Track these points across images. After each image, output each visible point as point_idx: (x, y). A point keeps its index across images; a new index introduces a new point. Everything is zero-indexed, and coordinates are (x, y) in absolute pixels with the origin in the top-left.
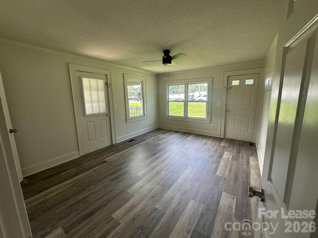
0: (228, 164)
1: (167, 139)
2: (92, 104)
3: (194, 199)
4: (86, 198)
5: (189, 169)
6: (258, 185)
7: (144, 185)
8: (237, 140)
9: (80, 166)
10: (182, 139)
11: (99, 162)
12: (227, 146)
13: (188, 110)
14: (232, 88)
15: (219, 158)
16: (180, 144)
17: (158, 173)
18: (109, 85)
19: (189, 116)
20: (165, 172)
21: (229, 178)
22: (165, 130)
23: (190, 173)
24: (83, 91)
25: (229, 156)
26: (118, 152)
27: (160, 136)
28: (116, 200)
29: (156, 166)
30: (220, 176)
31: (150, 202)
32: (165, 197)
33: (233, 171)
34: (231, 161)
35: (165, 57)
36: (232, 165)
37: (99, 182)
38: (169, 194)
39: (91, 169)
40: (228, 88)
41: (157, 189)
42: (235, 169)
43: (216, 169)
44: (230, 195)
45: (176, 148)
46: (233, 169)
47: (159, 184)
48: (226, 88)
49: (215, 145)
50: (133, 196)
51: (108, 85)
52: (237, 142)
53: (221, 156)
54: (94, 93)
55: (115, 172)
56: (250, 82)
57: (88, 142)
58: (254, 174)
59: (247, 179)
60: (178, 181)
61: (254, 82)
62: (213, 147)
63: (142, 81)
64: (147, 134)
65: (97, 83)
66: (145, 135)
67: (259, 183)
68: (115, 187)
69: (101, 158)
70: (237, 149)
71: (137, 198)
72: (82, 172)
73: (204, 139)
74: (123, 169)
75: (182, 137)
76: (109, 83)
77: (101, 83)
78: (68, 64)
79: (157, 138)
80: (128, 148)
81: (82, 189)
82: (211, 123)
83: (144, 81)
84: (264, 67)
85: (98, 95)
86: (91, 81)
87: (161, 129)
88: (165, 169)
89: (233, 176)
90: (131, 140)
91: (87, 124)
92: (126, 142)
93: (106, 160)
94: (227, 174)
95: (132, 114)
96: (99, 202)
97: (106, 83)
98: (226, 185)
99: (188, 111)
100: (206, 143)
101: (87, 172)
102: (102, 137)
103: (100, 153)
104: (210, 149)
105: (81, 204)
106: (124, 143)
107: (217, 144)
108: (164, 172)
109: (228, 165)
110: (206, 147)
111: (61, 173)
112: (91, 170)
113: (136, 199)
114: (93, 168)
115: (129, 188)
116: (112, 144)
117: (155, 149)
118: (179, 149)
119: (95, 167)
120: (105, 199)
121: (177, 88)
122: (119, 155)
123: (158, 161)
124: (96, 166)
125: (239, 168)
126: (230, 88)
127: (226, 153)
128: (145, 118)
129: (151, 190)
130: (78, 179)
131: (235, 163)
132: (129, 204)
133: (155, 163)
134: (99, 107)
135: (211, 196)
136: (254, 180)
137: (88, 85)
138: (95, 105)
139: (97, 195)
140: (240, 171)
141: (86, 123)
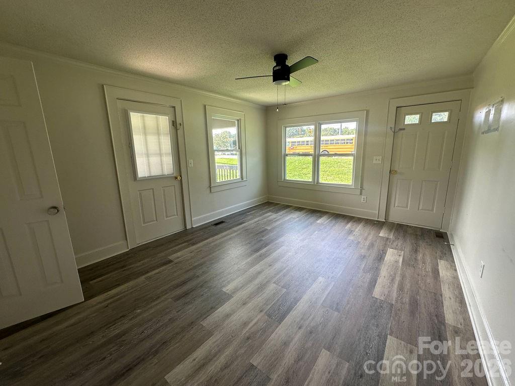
0: (395, 274)
1: (281, 221)
2: (148, 160)
3: (329, 349)
4: (124, 333)
5: (320, 283)
6: (461, 324)
7: (234, 312)
8: (410, 227)
9: (125, 268)
10: (307, 222)
11: (159, 262)
12: (391, 236)
13: (320, 170)
14: (404, 129)
15: (378, 260)
16: (303, 231)
17: (261, 287)
18: (178, 126)
19: (321, 181)
20: (275, 285)
21: (399, 305)
22: (279, 205)
23: (322, 290)
24: (131, 136)
25: (397, 257)
26: (193, 244)
27: (270, 216)
28: (179, 342)
29: (259, 273)
30: (382, 298)
31: (242, 351)
32: (271, 340)
33: (406, 290)
34: (402, 269)
35: (277, 68)
36: (403, 277)
37: (154, 301)
38: (280, 332)
39: (143, 274)
40: (397, 130)
41: (258, 321)
42: (411, 286)
43: (373, 283)
44: (403, 342)
45: (297, 239)
46: (407, 286)
47: (261, 311)
48: (393, 130)
49: (369, 234)
50: (210, 334)
51: (176, 126)
52: (410, 231)
53: (380, 258)
54: (152, 140)
55: (184, 283)
56: (441, 117)
57: (143, 225)
58: (450, 298)
59: (437, 308)
60: (298, 306)
61: (450, 117)
62: (366, 239)
63: (238, 118)
64: (246, 213)
65: (157, 121)
66: (244, 213)
67: (464, 320)
68: (179, 313)
69: (163, 254)
70: (412, 244)
71: (217, 341)
72: (127, 279)
73: (348, 222)
74: (198, 277)
75: (308, 218)
76: (179, 121)
77: (164, 121)
78: (103, 86)
79: (265, 218)
80: (213, 236)
81: (121, 315)
82: (361, 194)
83: (243, 119)
84: (473, 88)
85: (159, 142)
86: (146, 118)
87: (272, 203)
88: (275, 279)
89: (406, 300)
90: (218, 223)
91: (140, 194)
92: (209, 226)
93: (171, 258)
94: (395, 295)
95: (221, 176)
96: (147, 344)
97: (173, 122)
98: (394, 319)
99: (320, 172)
100: (352, 231)
101: (137, 280)
102: (167, 217)
103: (162, 245)
104: (359, 242)
105: (114, 347)
106: (206, 228)
107: (373, 233)
108: (272, 286)
109: (395, 277)
110: (351, 238)
111: (91, 281)
112: (144, 277)
113: (215, 342)
114: (148, 272)
115: (205, 316)
116: (186, 229)
117: (259, 239)
118: (303, 240)
119: (151, 271)
120: (158, 337)
121: (302, 134)
122: (196, 249)
123: (262, 263)
124: (153, 269)
125: (418, 284)
126: (401, 129)
127: (390, 252)
128: (244, 184)
129: (245, 324)
130: (117, 294)
131: (409, 272)
132: (200, 353)
133: (257, 267)
134: (162, 165)
135: (364, 343)
136: (451, 311)
137: (141, 125)
138: (154, 160)
139: (145, 330)
140: (421, 291)
141: (138, 192)
